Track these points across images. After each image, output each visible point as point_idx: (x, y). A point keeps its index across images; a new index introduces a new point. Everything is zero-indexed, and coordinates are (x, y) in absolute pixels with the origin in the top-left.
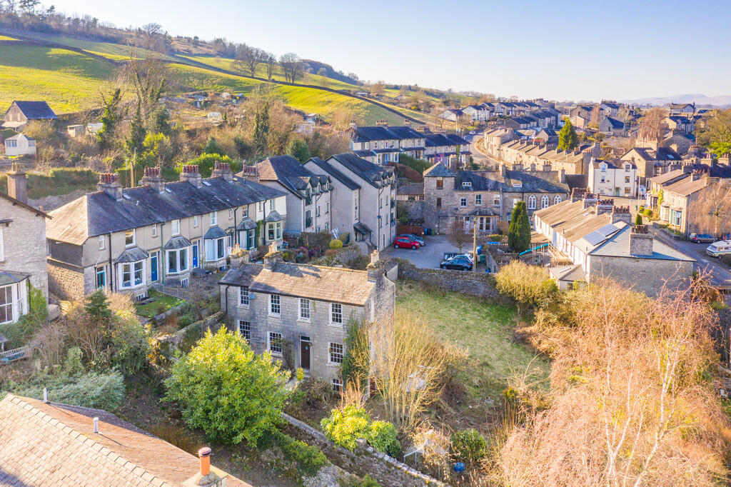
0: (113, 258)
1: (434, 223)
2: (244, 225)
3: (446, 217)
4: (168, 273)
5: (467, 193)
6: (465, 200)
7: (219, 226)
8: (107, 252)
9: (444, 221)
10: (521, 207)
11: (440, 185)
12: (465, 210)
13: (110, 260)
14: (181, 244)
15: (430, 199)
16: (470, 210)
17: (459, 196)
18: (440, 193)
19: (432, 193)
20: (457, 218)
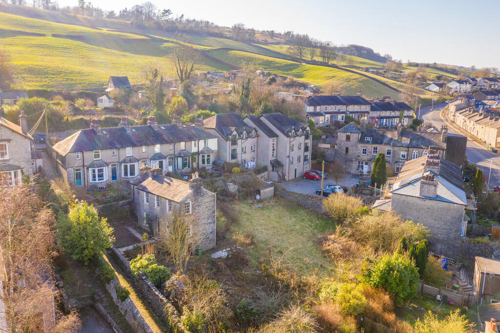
0: (85, 165)
1: (342, 164)
2: (180, 154)
3: (351, 161)
4: (123, 177)
5: (367, 145)
6: (365, 150)
7: (162, 153)
8: (81, 161)
9: (350, 163)
10: (381, 157)
11: (348, 138)
12: (365, 157)
13: (84, 166)
14: (131, 161)
15: (340, 148)
16: (368, 158)
17: (361, 147)
18: (348, 144)
19: (342, 144)
20: (359, 163)
